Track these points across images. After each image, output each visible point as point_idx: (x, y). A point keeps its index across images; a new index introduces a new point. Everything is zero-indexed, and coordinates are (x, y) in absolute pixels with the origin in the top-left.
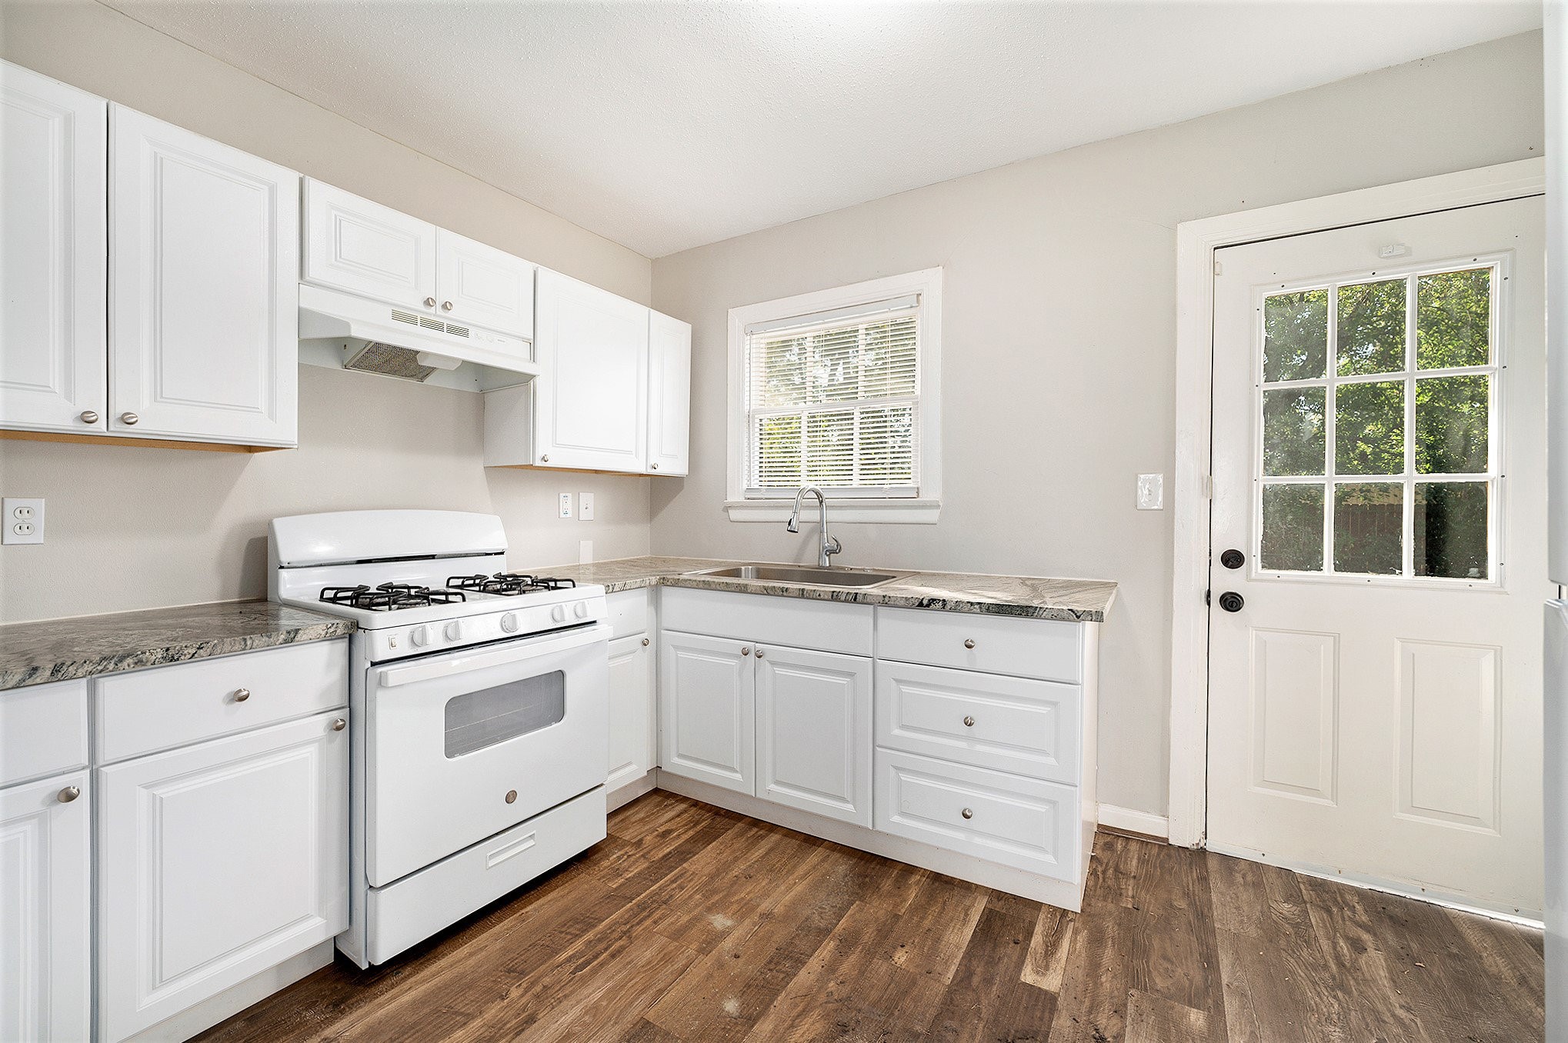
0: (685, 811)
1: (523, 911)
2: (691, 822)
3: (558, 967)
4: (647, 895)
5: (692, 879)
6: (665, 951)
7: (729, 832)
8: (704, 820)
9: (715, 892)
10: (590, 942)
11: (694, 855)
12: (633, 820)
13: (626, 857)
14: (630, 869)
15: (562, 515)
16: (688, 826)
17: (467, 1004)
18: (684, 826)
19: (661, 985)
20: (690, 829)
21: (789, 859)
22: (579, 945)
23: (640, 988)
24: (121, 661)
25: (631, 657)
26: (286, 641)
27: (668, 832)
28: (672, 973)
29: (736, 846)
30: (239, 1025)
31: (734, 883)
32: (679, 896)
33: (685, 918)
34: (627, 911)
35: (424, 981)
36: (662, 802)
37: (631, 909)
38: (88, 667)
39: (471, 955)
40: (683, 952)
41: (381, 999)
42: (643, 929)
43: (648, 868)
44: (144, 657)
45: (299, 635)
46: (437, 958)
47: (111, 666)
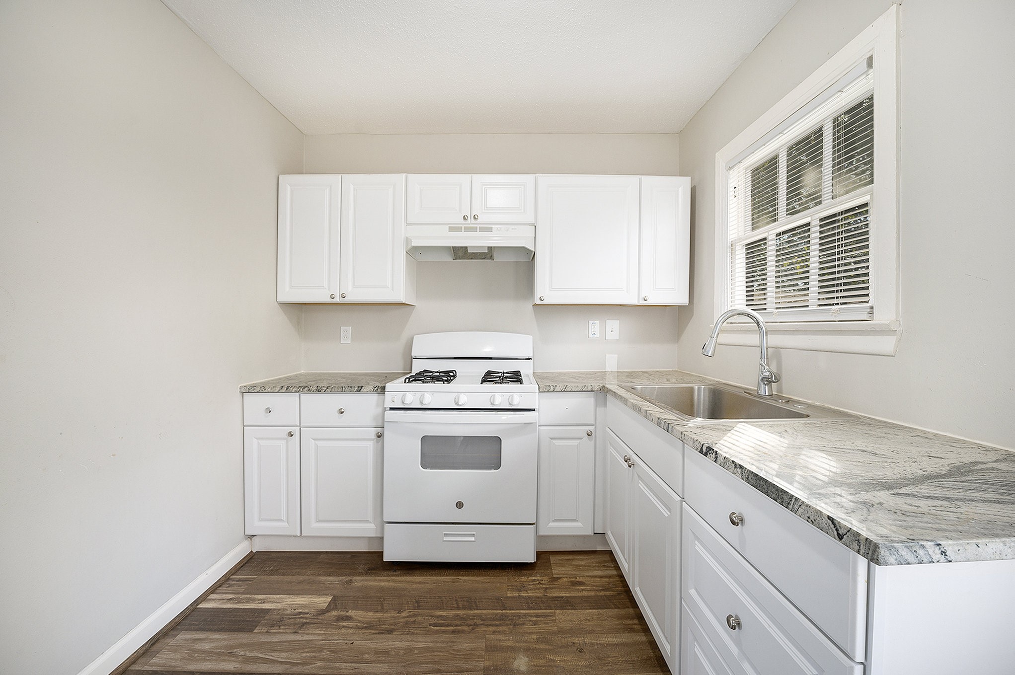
0: (610, 577)
1: (460, 578)
2: (603, 586)
3: (431, 616)
4: (512, 613)
5: (547, 623)
6: (473, 652)
7: (616, 610)
8: (612, 591)
9: (547, 642)
10: (458, 616)
11: (572, 609)
12: (574, 563)
13: (538, 582)
14: (529, 592)
15: (591, 336)
16: (597, 588)
17: (389, 604)
18: (596, 586)
19: (443, 668)
20: (594, 590)
21: (626, 661)
22: (452, 613)
23: (436, 660)
24: (304, 388)
25: (578, 441)
26: (357, 391)
27: (581, 583)
28: (456, 667)
29: (605, 623)
30: (349, 556)
31: (566, 646)
32: (528, 627)
33: (509, 644)
34: (492, 614)
35: (394, 581)
36: (606, 562)
37: (497, 614)
38: (295, 389)
39: (420, 583)
40: (478, 661)
41: (377, 578)
42: (484, 631)
43: (538, 598)
44: (310, 388)
45: (362, 389)
46: (410, 575)
47: (301, 390)
